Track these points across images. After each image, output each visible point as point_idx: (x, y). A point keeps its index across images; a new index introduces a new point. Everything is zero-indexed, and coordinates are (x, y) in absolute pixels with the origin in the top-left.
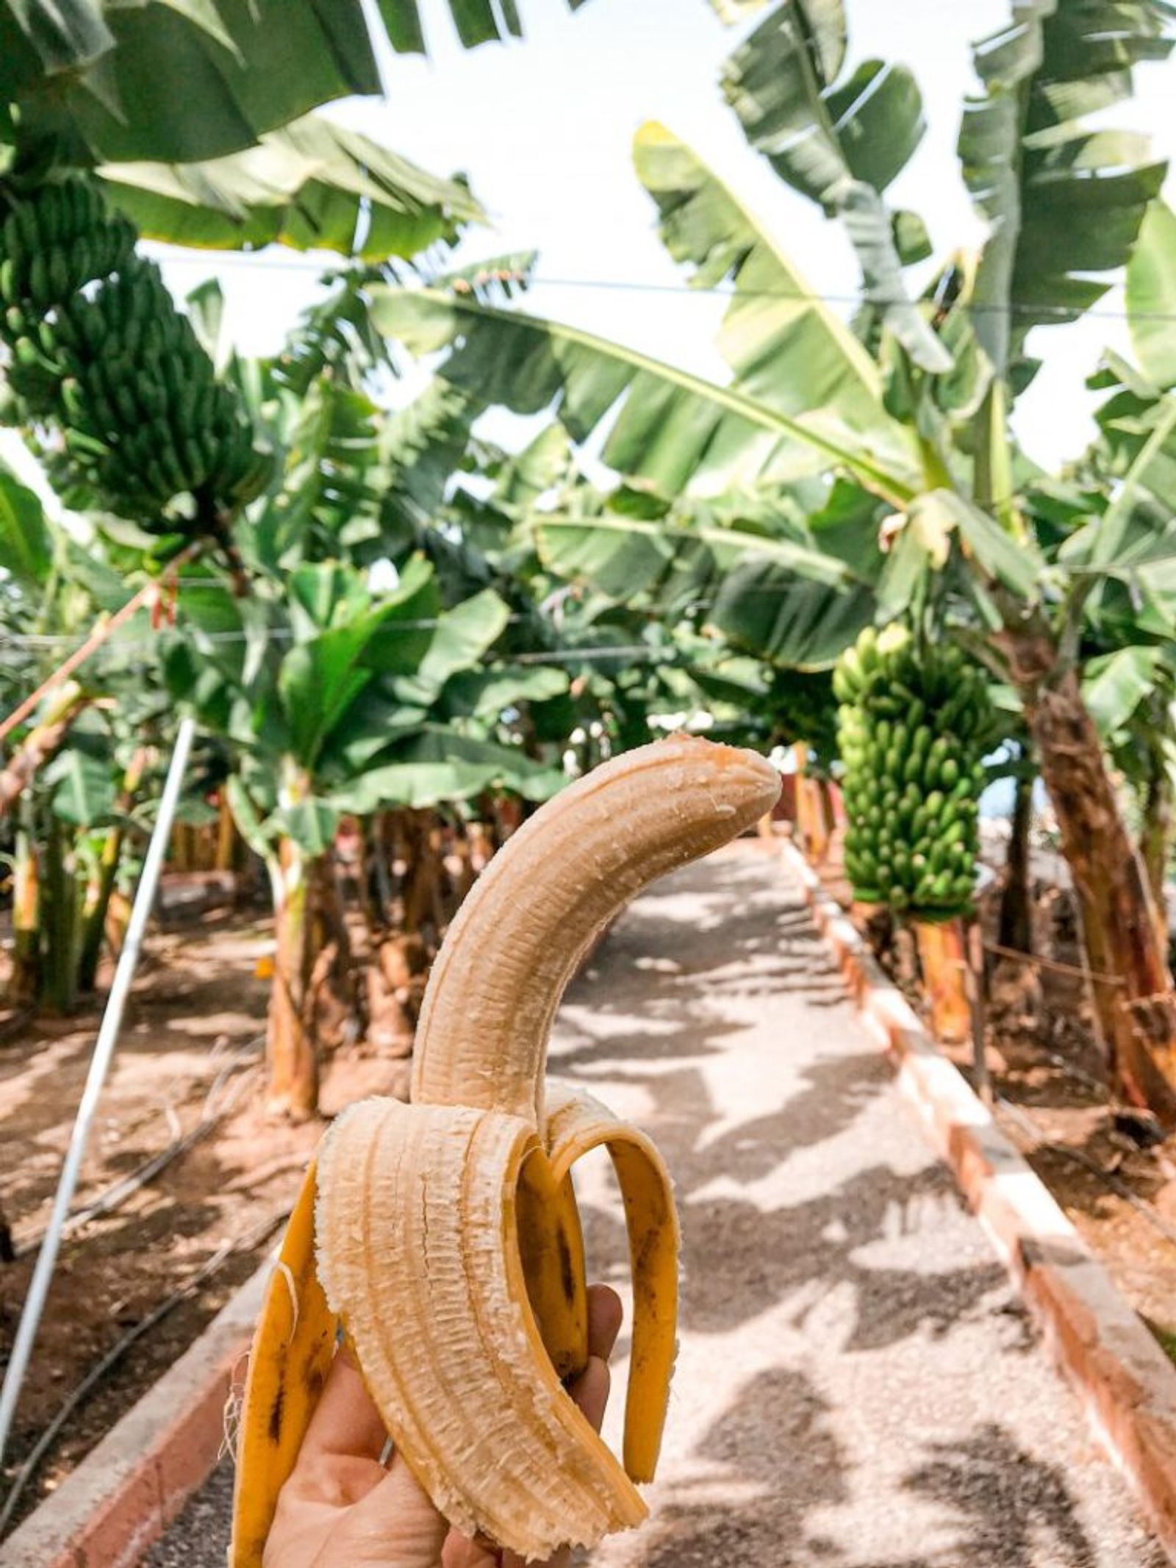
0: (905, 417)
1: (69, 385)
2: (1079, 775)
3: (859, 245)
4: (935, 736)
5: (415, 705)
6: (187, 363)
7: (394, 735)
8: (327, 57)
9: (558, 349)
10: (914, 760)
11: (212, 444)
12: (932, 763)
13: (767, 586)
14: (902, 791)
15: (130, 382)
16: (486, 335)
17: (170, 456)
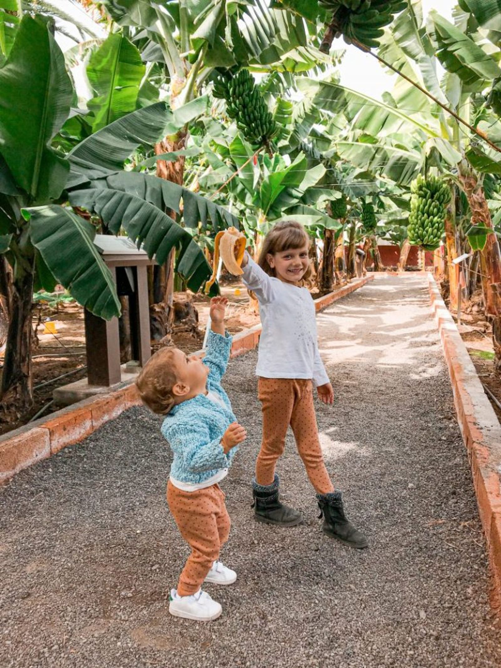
0: (436, 116)
1: (240, 113)
2: (480, 217)
3: (423, 71)
4: (433, 202)
5: (296, 197)
6: (264, 107)
7: (290, 206)
8: (296, 39)
9: (346, 94)
10: (427, 207)
11: (268, 125)
12: (431, 208)
13: (401, 162)
14: (423, 214)
15: (253, 113)
16: (326, 89)
17: (260, 128)
